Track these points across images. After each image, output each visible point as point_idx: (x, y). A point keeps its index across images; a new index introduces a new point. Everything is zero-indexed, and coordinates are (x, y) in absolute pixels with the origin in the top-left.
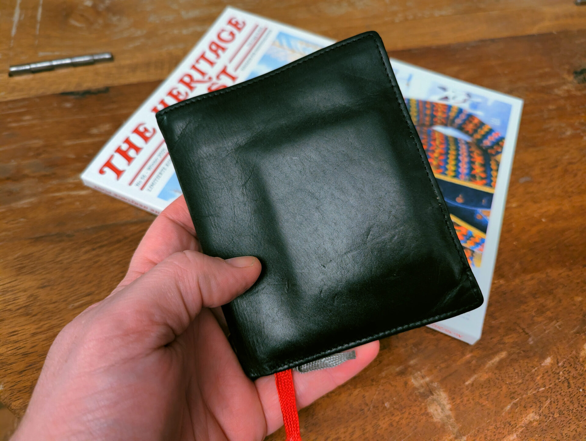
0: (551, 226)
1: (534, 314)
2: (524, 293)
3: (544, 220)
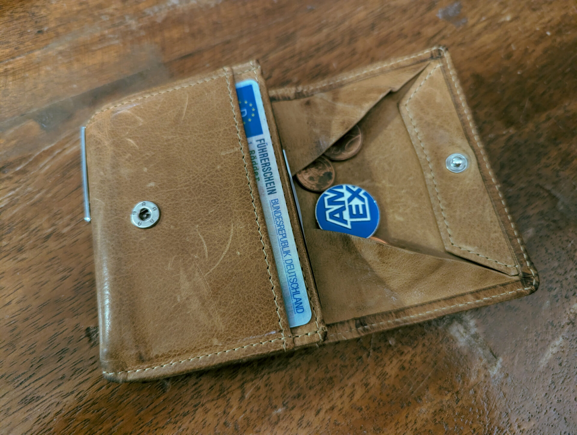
0: (559, 40)
1: (559, 168)
2: (542, 140)
3: (549, 33)
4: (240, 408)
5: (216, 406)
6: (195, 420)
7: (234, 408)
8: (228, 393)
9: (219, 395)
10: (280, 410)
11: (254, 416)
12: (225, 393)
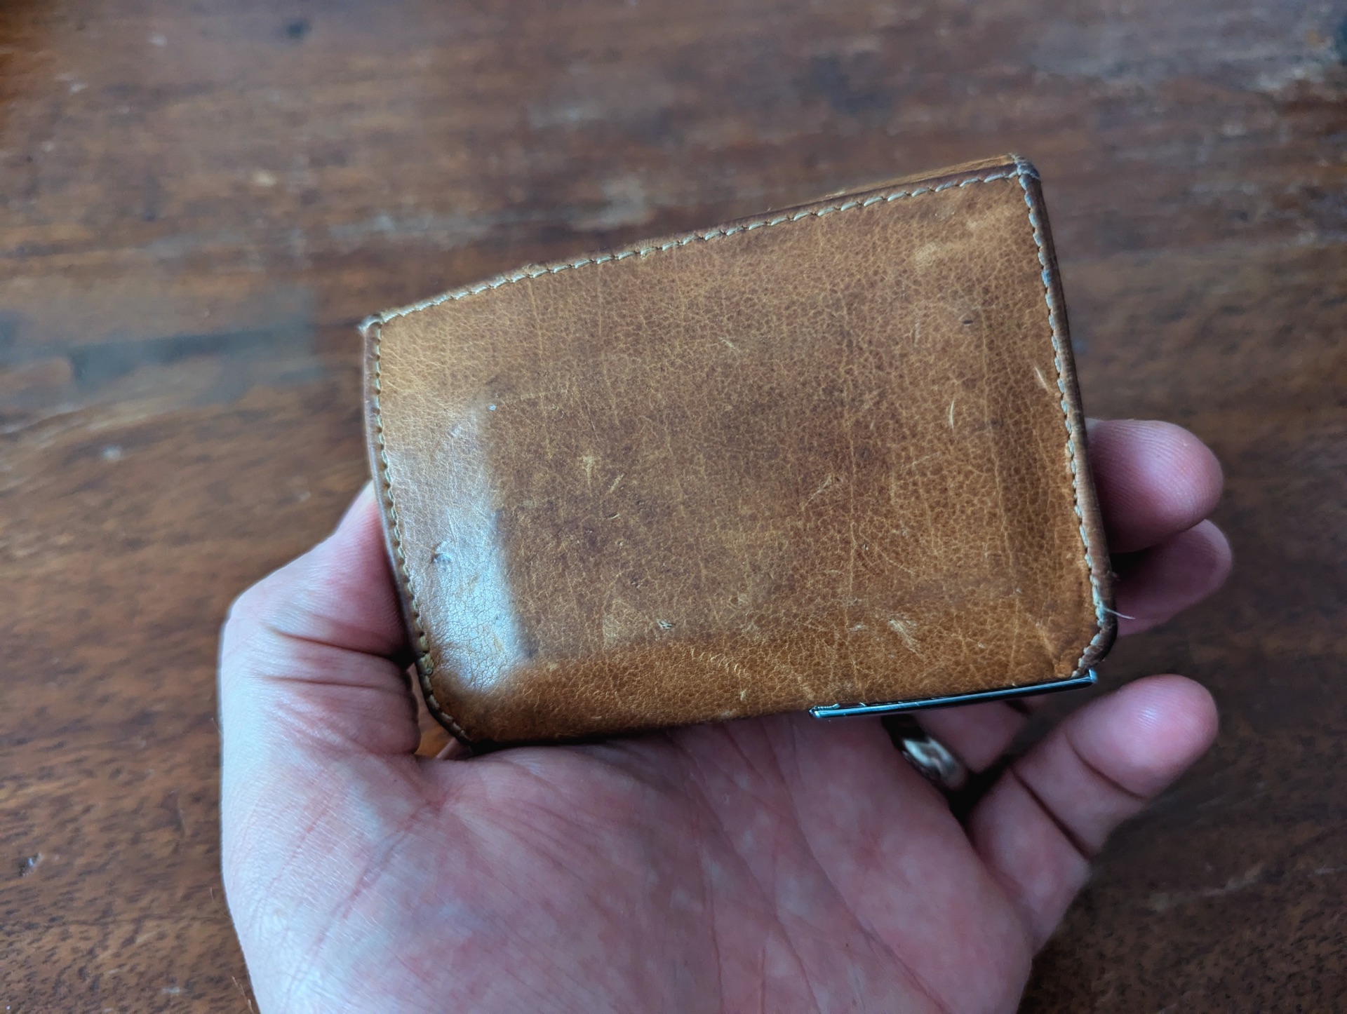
4: (117, 955)
5: (83, 935)
6: (40, 944)
7: (110, 952)
8: (113, 922)
9: (97, 920)
10: (177, 991)
11: (132, 980)
12: (109, 920)
